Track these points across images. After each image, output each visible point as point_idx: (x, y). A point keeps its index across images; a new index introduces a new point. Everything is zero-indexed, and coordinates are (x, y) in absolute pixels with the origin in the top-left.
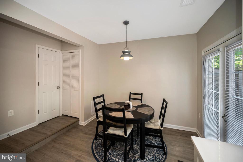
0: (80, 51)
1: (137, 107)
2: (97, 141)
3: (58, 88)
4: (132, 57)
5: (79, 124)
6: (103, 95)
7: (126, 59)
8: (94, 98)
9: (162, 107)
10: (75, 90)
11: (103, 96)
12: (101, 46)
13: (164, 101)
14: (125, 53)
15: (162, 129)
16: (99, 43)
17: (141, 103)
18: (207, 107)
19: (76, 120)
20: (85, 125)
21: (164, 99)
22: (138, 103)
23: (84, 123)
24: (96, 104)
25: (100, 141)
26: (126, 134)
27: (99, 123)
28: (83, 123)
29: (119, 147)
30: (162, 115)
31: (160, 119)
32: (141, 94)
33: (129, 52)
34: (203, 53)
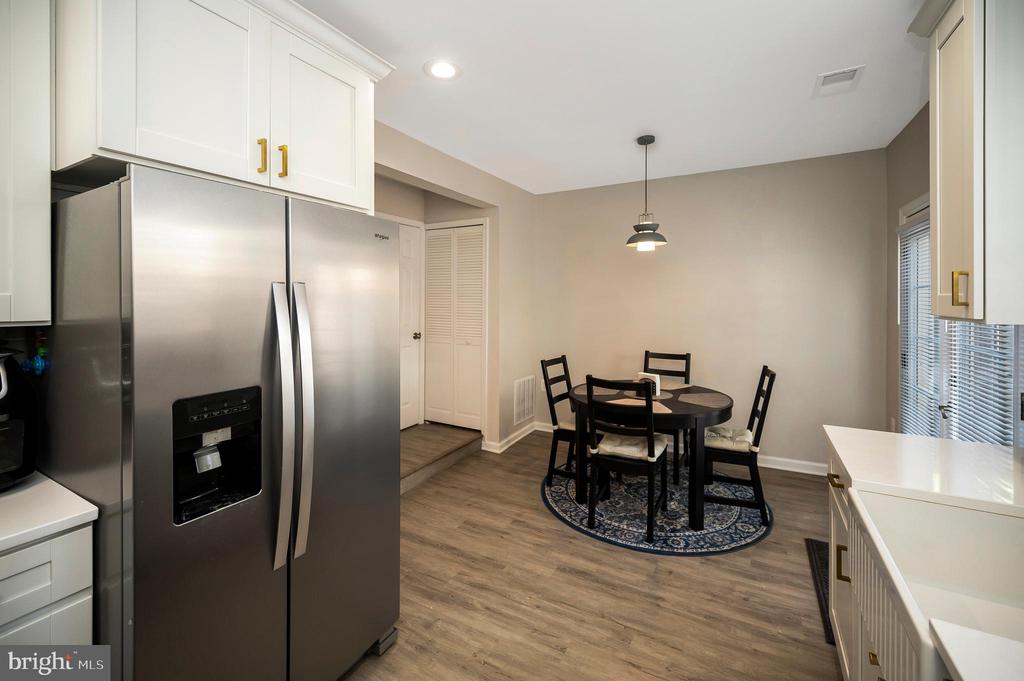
0: (486, 221)
1: (677, 392)
2: (552, 489)
3: (417, 336)
4: (664, 240)
5: (483, 448)
6: (564, 357)
7: (646, 246)
8: (545, 364)
9: (760, 392)
10: (468, 344)
11: (563, 360)
12: (544, 198)
13: (766, 371)
14: (641, 232)
15: (756, 449)
16: (537, 189)
17: (687, 382)
18: (911, 393)
19: (473, 436)
20: (504, 452)
21: (765, 368)
22: (678, 384)
23: (498, 445)
24: (549, 382)
25: (563, 489)
26: (651, 454)
27: (560, 434)
28: (493, 445)
29: (622, 503)
30: (758, 416)
31: (750, 427)
32: (686, 357)
33: (654, 227)
34: (903, 220)
